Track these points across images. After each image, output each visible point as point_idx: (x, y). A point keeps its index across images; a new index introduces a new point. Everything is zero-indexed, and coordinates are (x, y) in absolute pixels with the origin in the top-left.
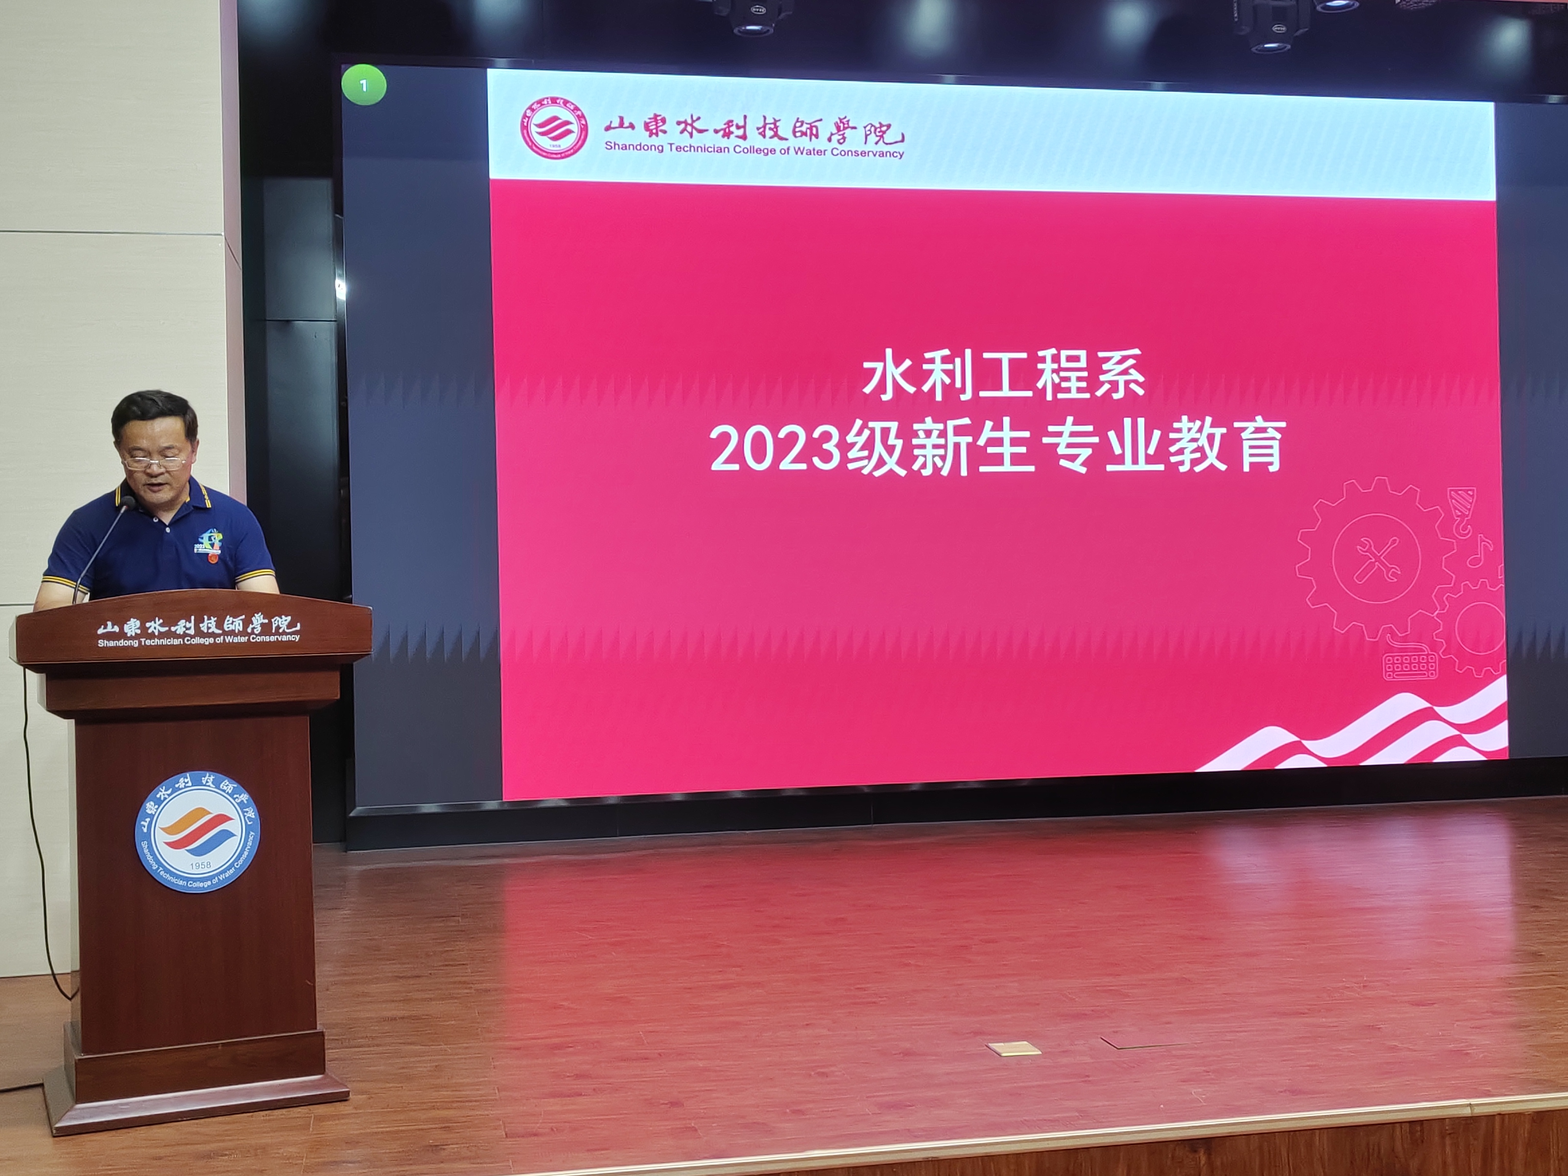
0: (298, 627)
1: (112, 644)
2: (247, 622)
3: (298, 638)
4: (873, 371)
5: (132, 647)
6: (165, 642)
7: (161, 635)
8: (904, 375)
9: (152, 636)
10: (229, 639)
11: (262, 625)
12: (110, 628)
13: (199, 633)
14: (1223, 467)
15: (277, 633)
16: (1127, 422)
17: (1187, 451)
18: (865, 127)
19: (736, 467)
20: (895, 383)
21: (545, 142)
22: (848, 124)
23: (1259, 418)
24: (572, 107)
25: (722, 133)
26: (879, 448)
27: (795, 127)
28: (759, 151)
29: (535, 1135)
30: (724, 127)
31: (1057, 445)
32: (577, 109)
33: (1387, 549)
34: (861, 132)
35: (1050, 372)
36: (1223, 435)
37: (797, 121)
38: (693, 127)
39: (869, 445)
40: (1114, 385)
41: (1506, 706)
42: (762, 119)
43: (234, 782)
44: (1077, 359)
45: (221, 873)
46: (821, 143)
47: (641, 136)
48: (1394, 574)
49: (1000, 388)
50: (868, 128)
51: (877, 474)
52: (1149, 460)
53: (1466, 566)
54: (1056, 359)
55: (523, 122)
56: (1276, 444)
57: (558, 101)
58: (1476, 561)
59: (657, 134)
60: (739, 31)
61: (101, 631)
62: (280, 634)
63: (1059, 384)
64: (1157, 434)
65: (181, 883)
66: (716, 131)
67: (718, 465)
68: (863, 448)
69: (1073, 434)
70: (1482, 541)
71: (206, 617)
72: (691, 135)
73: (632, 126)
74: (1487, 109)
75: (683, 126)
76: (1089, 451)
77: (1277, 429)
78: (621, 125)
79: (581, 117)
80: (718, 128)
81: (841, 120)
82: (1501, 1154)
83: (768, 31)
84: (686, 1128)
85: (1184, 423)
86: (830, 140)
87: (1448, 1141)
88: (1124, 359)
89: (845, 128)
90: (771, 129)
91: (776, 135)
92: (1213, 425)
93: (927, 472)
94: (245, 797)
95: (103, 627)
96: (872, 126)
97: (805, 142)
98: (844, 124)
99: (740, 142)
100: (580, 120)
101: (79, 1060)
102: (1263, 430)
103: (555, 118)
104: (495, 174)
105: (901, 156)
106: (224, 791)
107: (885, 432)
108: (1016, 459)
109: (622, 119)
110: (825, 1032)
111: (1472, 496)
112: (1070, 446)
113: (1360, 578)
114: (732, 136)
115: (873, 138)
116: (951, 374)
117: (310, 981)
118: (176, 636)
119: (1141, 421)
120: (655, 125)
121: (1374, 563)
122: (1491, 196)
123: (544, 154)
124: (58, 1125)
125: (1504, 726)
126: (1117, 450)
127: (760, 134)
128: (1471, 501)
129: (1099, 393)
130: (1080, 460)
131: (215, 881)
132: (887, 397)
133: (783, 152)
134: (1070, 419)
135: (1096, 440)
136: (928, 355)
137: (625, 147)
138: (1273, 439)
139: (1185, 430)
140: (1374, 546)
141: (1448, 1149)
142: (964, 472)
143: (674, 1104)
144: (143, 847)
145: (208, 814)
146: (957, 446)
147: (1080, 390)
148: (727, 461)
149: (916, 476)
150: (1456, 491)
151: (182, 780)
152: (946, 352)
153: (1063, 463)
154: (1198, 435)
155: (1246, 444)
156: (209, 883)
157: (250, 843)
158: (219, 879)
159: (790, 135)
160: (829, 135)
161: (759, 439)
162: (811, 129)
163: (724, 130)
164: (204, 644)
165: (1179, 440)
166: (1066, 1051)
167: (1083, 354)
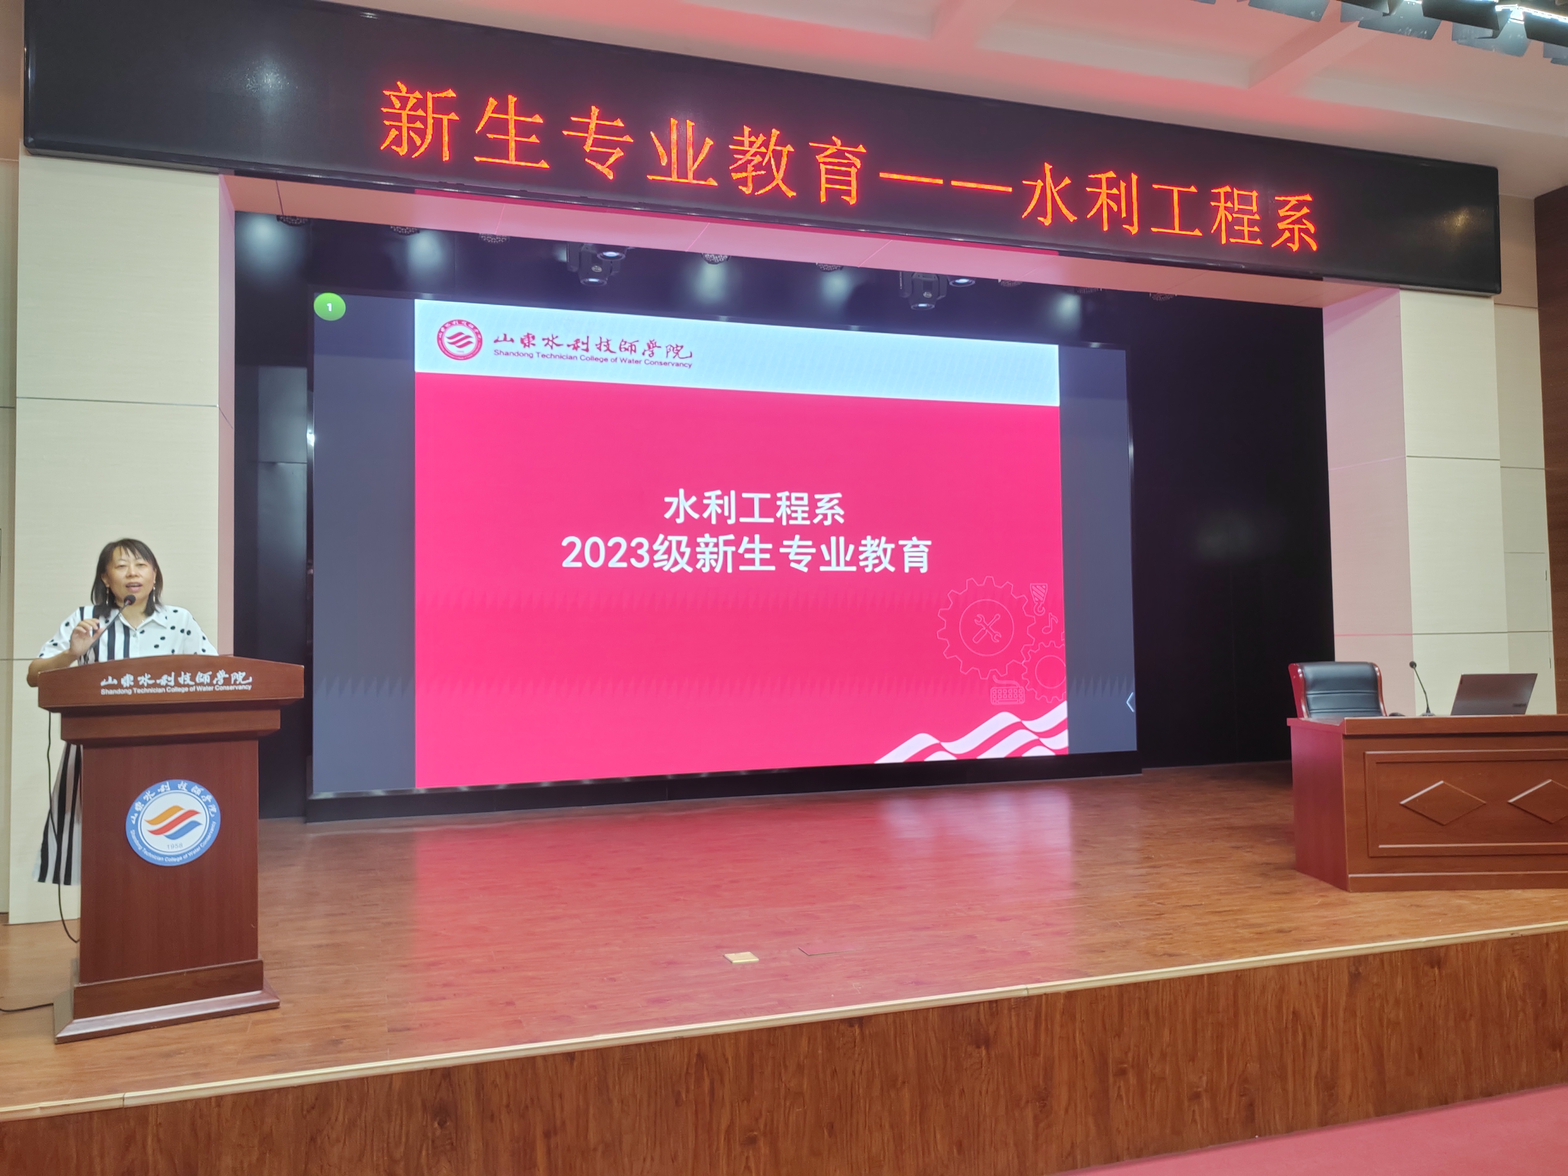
0: (251, 680)
1: (111, 692)
2: (213, 677)
3: (250, 687)
4: (670, 504)
5: (126, 695)
6: (152, 690)
7: (149, 686)
8: (692, 507)
9: (142, 686)
10: (199, 688)
11: (224, 679)
12: (111, 681)
13: (177, 684)
14: (892, 569)
15: (235, 684)
16: (833, 539)
17: (870, 559)
18: (667, 347)
19: (579, 565)
20: (686, 512)
21: (453, 349)
22: (655, 344)
23: (914, 538)
24: (472, 327)
25: (572, 347)
26: (675, 554)
27: (621, 345)
28: (596, 359)
29: (409, 1029)
30: (574, 343)
31: (788, 554)
32: (475, 328)
33: (994, 621)
34: (664, 350)
35: (785, 506)
36: (893, 550)
37: (623, 341)
38: (553, 343)
39: (668, 551)
40: (825, 517)
41: (1067, 722)
42: (599, 339)
43: (202, 787)
44: (801, 499)
45: (190, 851)
46: (637, 356)
47: (518, 347)
48: (998, 638)
49: (752, 516)
50: (669, 347)
51: (674, 570)
52: (847, 564)
53: (1043, 634)
54: (789, 498)
55: (438, 335)
56: (925, 555)
57: (463, 322)
58: (1048, 630)
59: (529, 346)
60: (584, 282)
61: (103, 683)
62: (237, 685)
63: (790, 515)
64: (851, 547)
65: (160, 859)
66: (569, 346)
67: (568, 563)
68: (664, 553)
69: (799, 547)
70: (1051, 617)
71: (183, 673)
72: (552, 347)
73: (512, 340)
74: (1055, 349)
75: (546, 341)
76: (809, 558)
77: (927, 546)
78: (505, 339)
79: (478, 334)
80: (570, 344)
81: (651, 342)
82: (1046, 1020)
83: (603, 283)
84: (515, 1021)
85: (868, 540)
86: (643, 354)
87: (1013, 1013)
88: (831, 500)
89: (653, 347)
90: (605, 345)
91: (608, 349)
92: (887, 542)
93: (706, 570)
94: (209, 798)
95: (105, 680)
96: (671, 346)
97: (627, 355)
98: (653, 344)
99: (585, 353)
100: (477, 336)
101: (78, 988)
102: (917, 546)
103: (460, 334)
104: (418, 369)
105: (690, 366)
106: (194, 793)
107: (679, 543)
108: (763, 562)
109: (505, 335)
110: (617, 949)
111: (1045, 589)
112: (797, 554)
113: (977, 640)
114: (579, 349)
115: (671, 354)
116: (721, 506)
117: (254, 925)
118: (159, 686)
119: (842, 539)
120: (528, 340)
121: (985, 631)
122: (1056, 403)
123: (453, 356)
124: (59, 1035)
125: (1065, 734)
126: (827, 558)
127: (598, 348)
128: (1044, 592)
129: (816, 521)
130: (804, 563)
131: (186, 857)
132: (680, 520)
133: (613, 360)
134: (797, 537)
135: (813, 550)
136: (707, 494)
137: (507, 354)
138: (923, 552)
139: (869, 545)
140: (985, 619)
141: (1013, 1018)
142: (730, 570)
143: (510, 1003)
144: (132, 834)
145: (180, 810)
146: (725, 553)
147: (804, 519)
148: (575, 560)
149: (697, 572)
150: (1036, 586)
151: (163, 786)
152: (719, 492)
153: (793, 565)
154: (876, 549)
155: (906, 555)
156: (181, 858)
157: (212, 829)
158: (188, 855)
159: (616, 349)
160: (643, 351)
161: (595, 547)
162: (631, 346)
163: (574, 345)
164: (181, 693)
165: (865, 552)
166: (775, 958)
167: (805, 495)
